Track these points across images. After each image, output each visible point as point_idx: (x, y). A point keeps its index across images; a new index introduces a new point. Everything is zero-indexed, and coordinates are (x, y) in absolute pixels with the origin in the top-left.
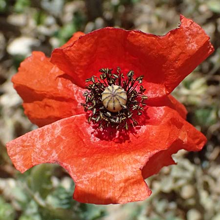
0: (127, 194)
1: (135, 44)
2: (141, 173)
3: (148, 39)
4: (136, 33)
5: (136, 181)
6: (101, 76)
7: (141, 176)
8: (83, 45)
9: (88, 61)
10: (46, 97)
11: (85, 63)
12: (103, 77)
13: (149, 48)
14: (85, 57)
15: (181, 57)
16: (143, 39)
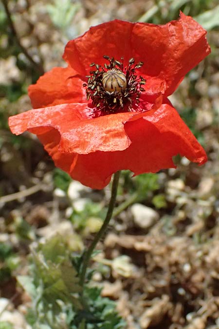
0: (108, 144)
1: (139, 35)
2: (123, 127)
3: (150, 29)
4: (140, 25)
5: (118, 133)
6: (106, 65)
7: (123, 129)
8: (92, 37)
9: (96, 53)
10: (56, 98)
11: (93, 56)
12: (108, 67)
13: (151, 37)
14: (93, 49)
15: (179, 48)
16: (146, 30)
